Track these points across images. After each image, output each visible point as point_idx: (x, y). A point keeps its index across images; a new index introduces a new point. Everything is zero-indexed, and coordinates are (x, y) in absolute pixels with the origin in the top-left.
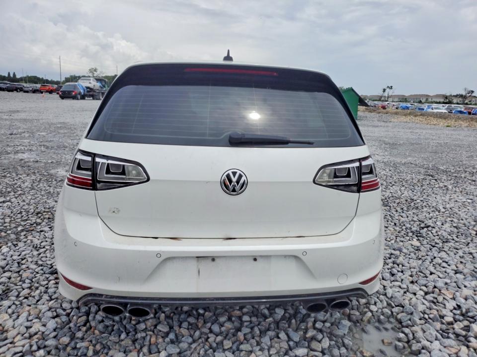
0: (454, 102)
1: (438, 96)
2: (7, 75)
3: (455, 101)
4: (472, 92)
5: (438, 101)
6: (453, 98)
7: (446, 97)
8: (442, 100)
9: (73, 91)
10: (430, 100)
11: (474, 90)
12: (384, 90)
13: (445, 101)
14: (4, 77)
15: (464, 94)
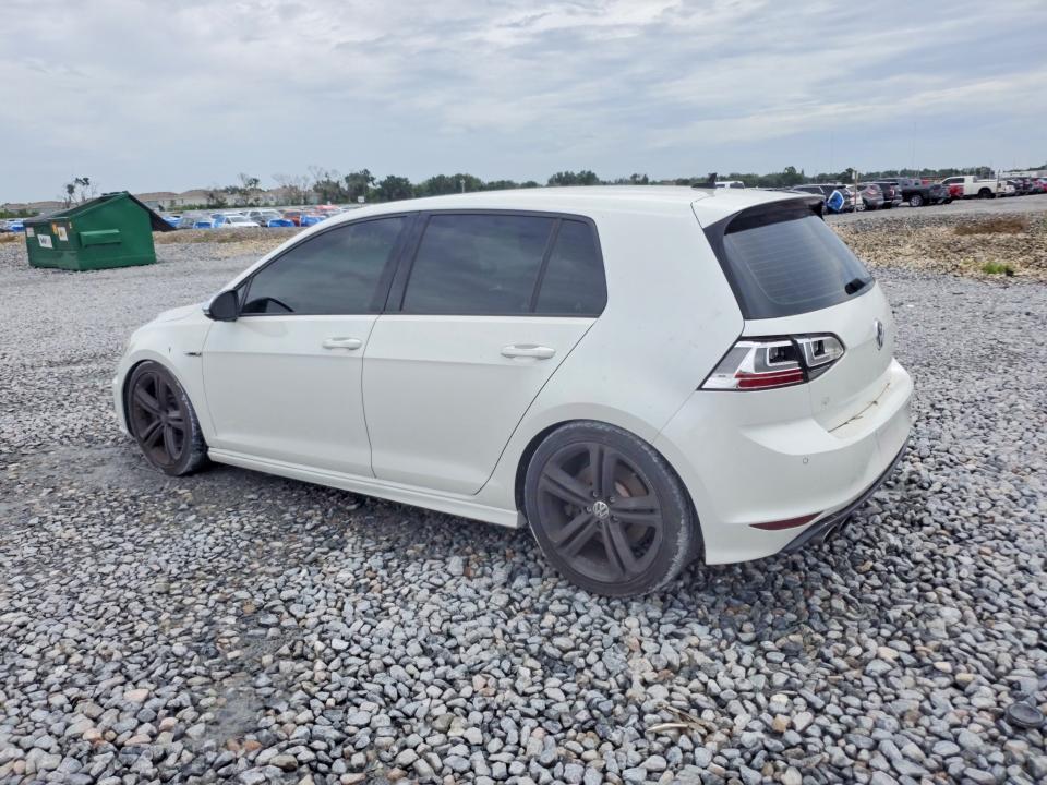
0: (229, 204)
1: (192, 193)
3: (230, 200)
4: (256, 181)
5: (197, 204)
6: (225, 195)
7: (211, 195)
8: (204, 202)
10: (179, 203)
11: (257, 177)
12: (71, 189)
13: (211, 203)
15: (241, 185)
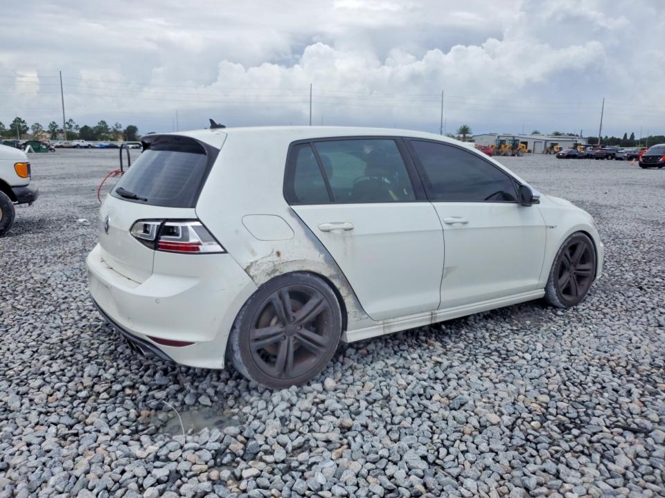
2: (622, 138)
9: (661, 157)
14: (619, 139)
